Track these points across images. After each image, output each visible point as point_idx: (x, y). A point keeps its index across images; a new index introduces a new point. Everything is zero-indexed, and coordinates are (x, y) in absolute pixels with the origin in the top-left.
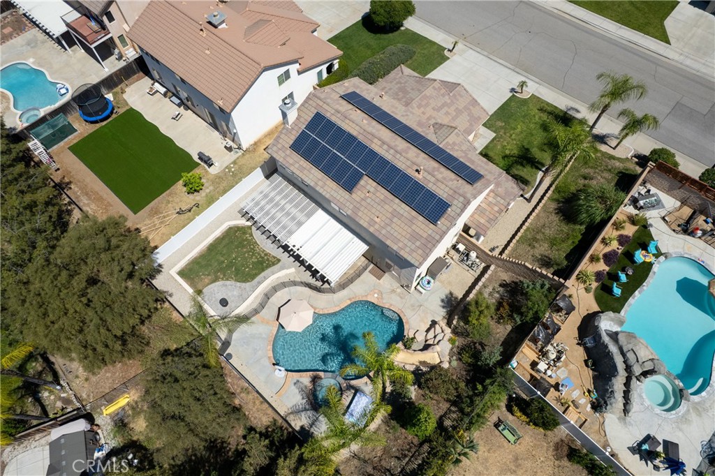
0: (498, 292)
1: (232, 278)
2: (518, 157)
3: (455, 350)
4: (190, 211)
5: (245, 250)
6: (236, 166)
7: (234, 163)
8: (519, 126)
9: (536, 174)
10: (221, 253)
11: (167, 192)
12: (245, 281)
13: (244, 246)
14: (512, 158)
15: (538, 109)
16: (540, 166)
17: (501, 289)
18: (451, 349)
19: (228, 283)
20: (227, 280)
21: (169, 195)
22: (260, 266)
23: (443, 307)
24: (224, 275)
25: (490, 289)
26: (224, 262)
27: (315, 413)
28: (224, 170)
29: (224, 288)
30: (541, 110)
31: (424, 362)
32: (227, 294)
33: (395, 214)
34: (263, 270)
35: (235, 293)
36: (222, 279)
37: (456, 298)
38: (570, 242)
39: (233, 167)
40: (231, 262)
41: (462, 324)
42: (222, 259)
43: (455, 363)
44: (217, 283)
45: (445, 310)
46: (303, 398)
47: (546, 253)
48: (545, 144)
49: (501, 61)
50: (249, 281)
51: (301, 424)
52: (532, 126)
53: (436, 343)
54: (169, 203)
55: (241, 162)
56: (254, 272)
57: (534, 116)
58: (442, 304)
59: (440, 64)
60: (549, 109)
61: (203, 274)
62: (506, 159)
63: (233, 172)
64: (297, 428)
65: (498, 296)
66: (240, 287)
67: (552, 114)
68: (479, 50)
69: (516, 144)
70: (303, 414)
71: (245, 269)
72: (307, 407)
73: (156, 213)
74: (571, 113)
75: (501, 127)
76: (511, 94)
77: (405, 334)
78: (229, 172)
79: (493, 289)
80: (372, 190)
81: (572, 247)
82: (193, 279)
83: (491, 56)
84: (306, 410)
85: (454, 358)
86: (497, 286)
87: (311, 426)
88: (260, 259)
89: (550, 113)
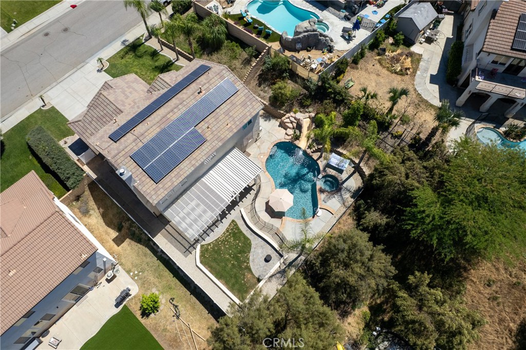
0: (264, 88)
1: (247, 255)
3: (302, 110)
4: (176, 306)
5: (223, 248)
6: (133, 270)
7: (128, 272)
9: (177, 65)
12: (250, 245)
13: (219, 249)
15: (122, 59)
16: (170, 63)
17: (262, 86)
18: (301, 112)
19: (251, 258)
20: (248, 259)
22: (238, 235)
23: (270, 120)
24: (245, 262)
25: (262, 93)
26: (233, 264)
27: (343, 190)
28: (135, 281)
29: (255, 260)
30: (122, 57)
31: (308, 128)
32: (261, 258)
33: (227, 113)
34: (241, 232)
35: (260, 251)
36: (248, 263)
37: (264, 113)
39: (134, 273)
40: (233, 257)
41: (284, 108)
42: (230, 265)
43: (310, 109)
44: (252, 267)
45: (272, 120)
46: (334, 197)
47: (240, 62)
48: (153, 58)
50: (250, 242)
51: (350, 198)
52: (136, 63)
53: (296, 121)
54: (166, 329)
55: (129, 265)
56: (242, 239)
57: (127, 61)
58: (268, 121)
59: (58, 112)
60: (122, 53)
64: (353, 200)
65: (267, 88)
66: (255, 248)
67: (127, 52)
70: (344, 197)
71: (240, 246)
72: (339, 194)
74: (127, 43)
76: (103, 72)
77: (288, 141)
78: (138, 275)
79: (262, 91)
80: (206, 125)
82: (247, 288)
84: (341, 195)
85: (307, 110)
86: (260, 89)
87: (351, 191)
88: (232, 235)
89: (127, 53)
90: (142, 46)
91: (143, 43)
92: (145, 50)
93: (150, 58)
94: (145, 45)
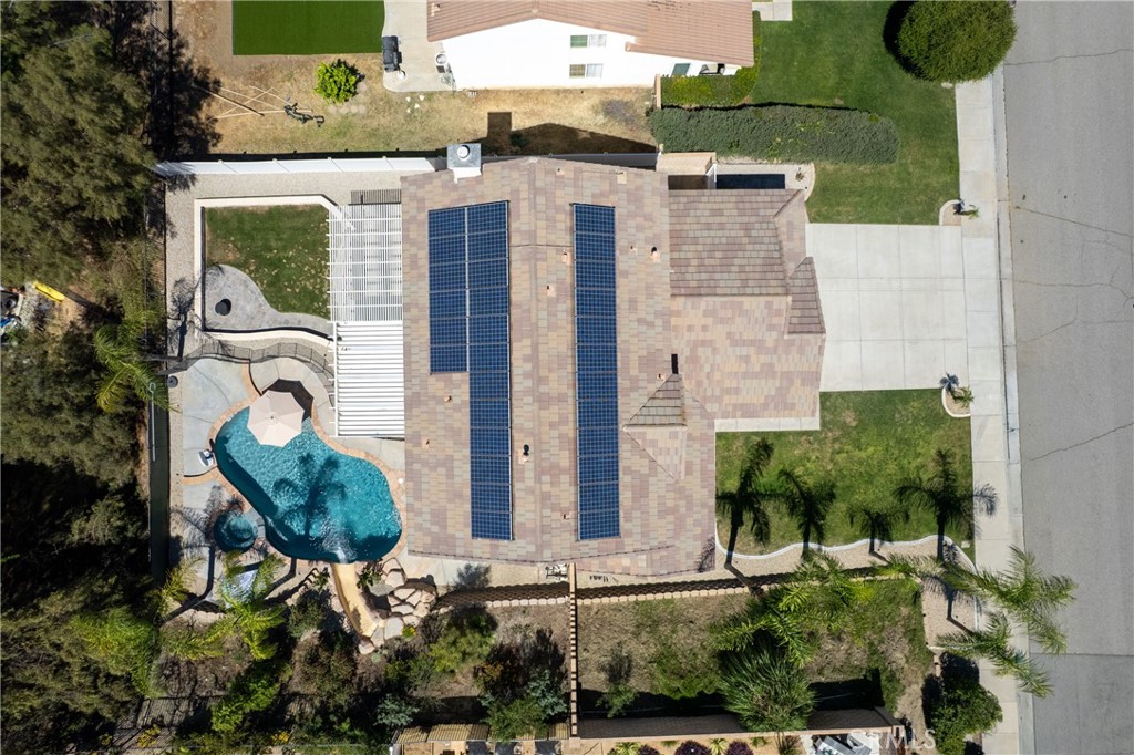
0: (525, 636)
1: (262, 283)
2: (802, 493)
3: (398, 643)
4: (305, 120)
5: (311, 259)
6: (426, 104)
8: (871, 449)
9: (792, 541)
10: (279, 235)
11: (302, 58)
12: (274, 304)
13: (313, 252)
14: (791, 486)
15: (940, 452)
16: (813, 534)
17: (533, 637)
18: (398, 639)
19: (253, 285)
20: (255, 280)
21: (302, 65)
22: (307, 302)
23: (460, 575)
24: (257, 270)
25: (523, 621)
26: (271, 251)
29: (242, 288)
30: (943, 457)
31: (359, 615)
32: (237, 300)
33: (448, 463)
34: (306, 311)
35: (248, 308)
36: (250, 274)
37: (487, 581)
38: (677, 684)
39: (420, 103)
40: (280, 260)
41: (445, 623)
42: (273, 244)
43: (376, 659)
44: (240, 272)
45: (457, 580)
46: (205, 511)
48: (868, 513)
49: (1009, 311)
50: (277, 308)
51: (180, 533)
52: (892, 467)
53: (393, 610)
54: (289, 80)
55: (440, 104)
56: (294, 302)
57: (918, 455)
58: (463, 570)
59: (909, 219)
60: (956, 467)
61: (233, 243)
62: (784, 478)
63: (413, 111)
64: (173, 534)
65: (519, 641)
66: (261, 305)
67: (947, 479)
68: (1006, 253)
69: (828, 472)
71: (287, 287)
73: (261, 79)
74: (979, 505)
75: (844, 427)
76: (938, 386)
77: (385, 558)
78: (410, 105)
80: (456, 400)
81: (666, 693)
82: (218, 236)
83: (1008, 287)
85: (385, 652)
87: (187, 547)
88: (316, 292)
89: (946, 475)
90: (935, 525)
91: (941, 534)
92: (913, 517)
93: (877, 508)
94: (932, 532)
